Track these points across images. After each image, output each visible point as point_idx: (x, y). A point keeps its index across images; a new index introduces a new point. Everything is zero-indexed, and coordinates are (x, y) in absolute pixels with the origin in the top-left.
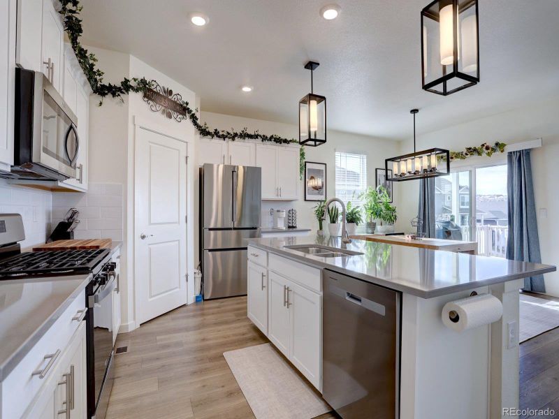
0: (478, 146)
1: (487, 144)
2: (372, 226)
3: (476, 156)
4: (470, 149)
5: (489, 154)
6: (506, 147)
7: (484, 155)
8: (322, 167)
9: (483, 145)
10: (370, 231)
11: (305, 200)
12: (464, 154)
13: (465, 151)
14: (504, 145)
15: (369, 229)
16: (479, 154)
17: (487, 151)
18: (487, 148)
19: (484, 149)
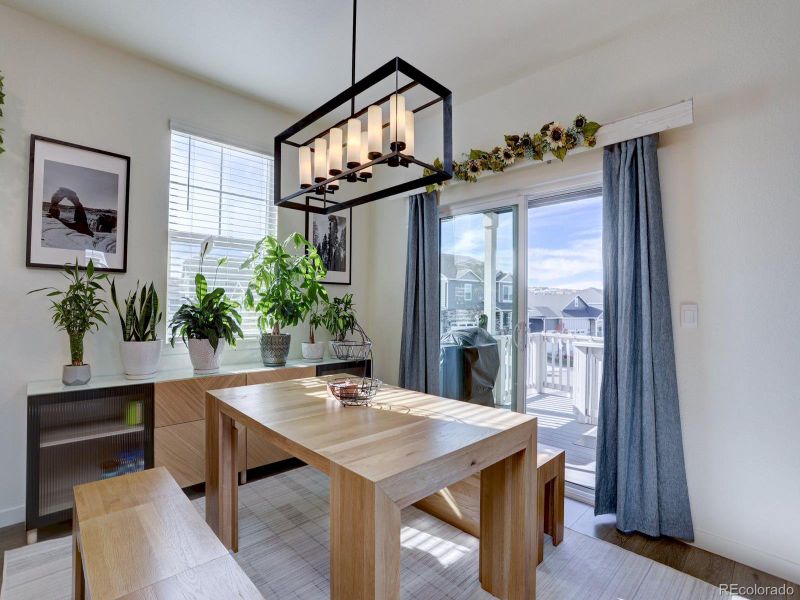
0: (534, 131)
1: (556, 125)
2: (276, 346)
3: (528, 161)
4: (515, 139)
5: (559, 153)
6: (600, 131)
7: (548, 156)
8: (117, 167)
9: (546, 128)
10: (272, 360)
11: (29, 265)
12: (501, 154)
13: (503, 146)
14: (596, 127)
15: (268, 353)
16: (538, 155)
17: (554, 145)
18: (556, 136)
19: (549, 139)
